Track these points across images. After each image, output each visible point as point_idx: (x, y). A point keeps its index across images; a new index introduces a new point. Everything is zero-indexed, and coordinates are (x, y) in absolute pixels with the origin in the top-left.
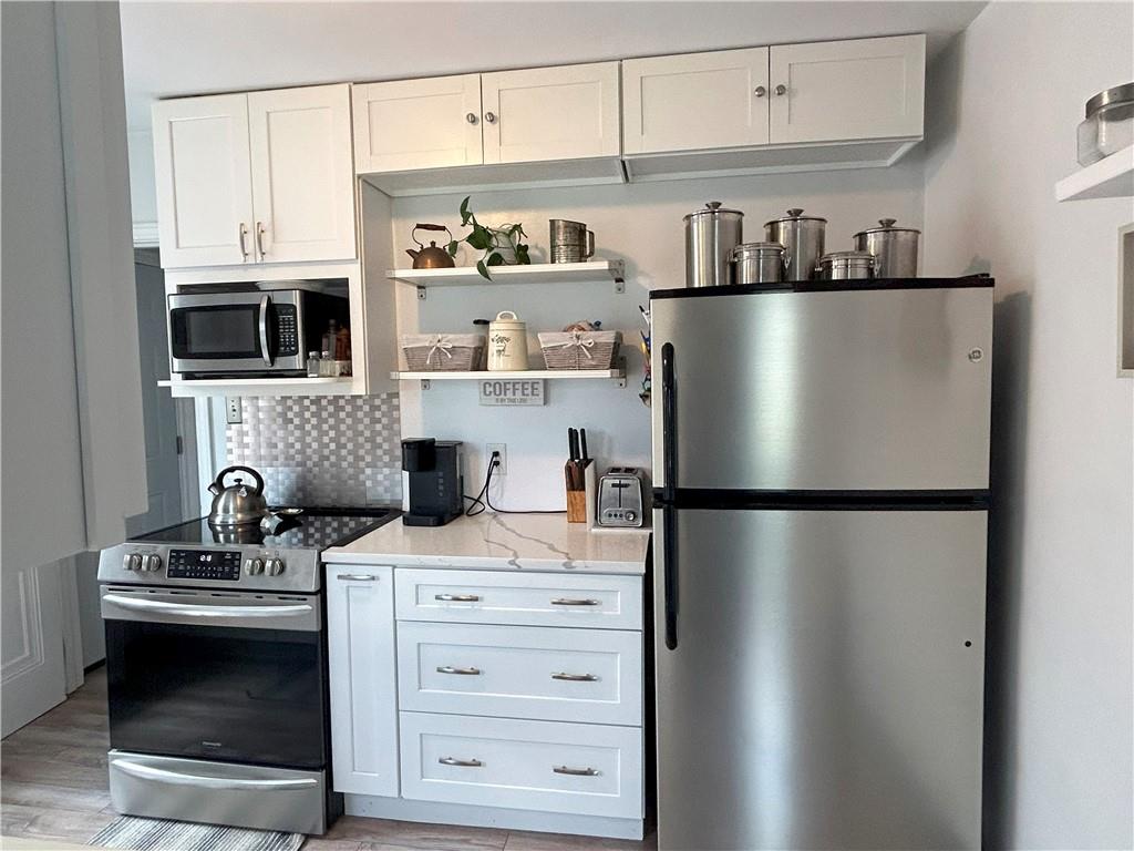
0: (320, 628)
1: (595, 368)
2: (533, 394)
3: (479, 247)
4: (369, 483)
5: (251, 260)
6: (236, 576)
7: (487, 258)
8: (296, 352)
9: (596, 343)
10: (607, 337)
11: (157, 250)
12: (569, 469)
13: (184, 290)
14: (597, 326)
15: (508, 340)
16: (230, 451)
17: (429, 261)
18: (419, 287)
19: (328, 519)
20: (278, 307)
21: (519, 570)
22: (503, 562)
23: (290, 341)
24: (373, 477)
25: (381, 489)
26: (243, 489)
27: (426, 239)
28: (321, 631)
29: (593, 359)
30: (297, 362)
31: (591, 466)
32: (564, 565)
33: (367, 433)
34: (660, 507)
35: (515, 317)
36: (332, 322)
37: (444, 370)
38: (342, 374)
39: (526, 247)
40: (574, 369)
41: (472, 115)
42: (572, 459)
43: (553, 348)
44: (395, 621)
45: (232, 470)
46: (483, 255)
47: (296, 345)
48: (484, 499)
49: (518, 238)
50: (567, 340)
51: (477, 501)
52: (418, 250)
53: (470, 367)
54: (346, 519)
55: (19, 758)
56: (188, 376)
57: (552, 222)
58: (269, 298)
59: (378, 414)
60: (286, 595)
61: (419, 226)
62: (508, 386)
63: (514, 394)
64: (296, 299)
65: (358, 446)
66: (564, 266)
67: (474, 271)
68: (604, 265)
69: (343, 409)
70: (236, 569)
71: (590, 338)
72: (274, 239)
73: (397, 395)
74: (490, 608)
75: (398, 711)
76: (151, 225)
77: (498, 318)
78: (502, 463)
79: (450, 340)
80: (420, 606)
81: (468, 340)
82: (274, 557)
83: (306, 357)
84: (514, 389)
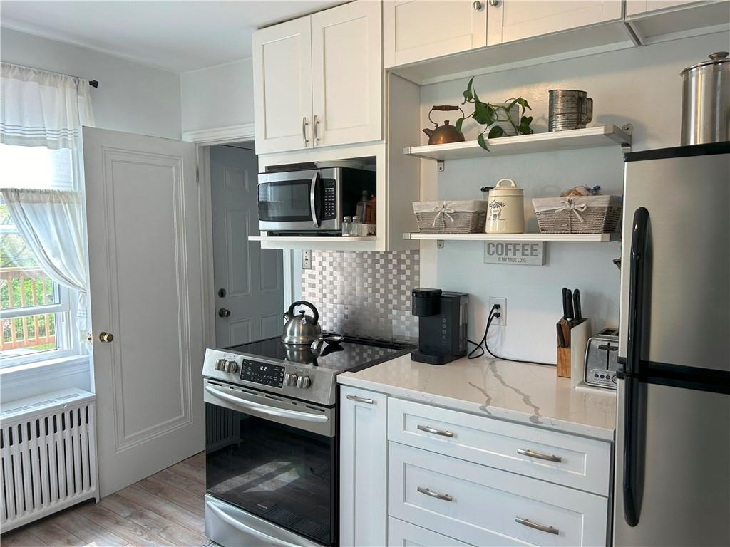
0: (334, 435)
1: (588, 231)
2: (532, 255)
3: (482, 122)
4: (394, 322)
5: (310, 146)
6: (280, 385)
7: (488, 132)
8: (335, 217)
9: (588, 208)
10: (601, 202)
11: (253, 143)
12: (559, 326)
13: (270, 170)
14: (596, 190)
15: (503, 205)
16: (303, 289)
17: (442, 138)
18: (439, 161)
19: (365, 347)
20: (325, 182)
21: (489, 416)
22: (475, 406)
23: (331, 208)
24: (397, 317)
25: (403, 327)
26: (304, 319)
27: (441, 118)
28: (335, 437)
29: (585, 222)
30: (336, 224)
31: (582, 326)
32: (531, 418)
33: (395, 282)
34: (623, 378)
35: (513, 184)
36: (365, 192)
37: (448, 232)
38: (370, 234)
39: (531, 118)
40: (566, 232)
41: (478, 2)
42: (565, 318)
43: (546, 213)
44: (388, 441)
45: (299, 303)
46: (485, 129)
47: (335, 211)
48: (484, 345)
49: (521, 110)
50: (559, 205)
51: (479, 346)
52: (433, 128)
53: (469, 229)
54: (377, 349)
55: (170, 483)
56: (271, 234)
57: (551, 92)
58: (318, 174)
59: (403, 267)
60: (313, 406)
61: (435, 108)
62: (509, 247)
63: (515, 255)
64: (336, 175)
65: (388, 292)
66: (560, 134)
67: (475, 144)
68: (600, 130)
69: (378, 261)
70: (281, 380)
71: (582, 203)
72: (326, 129)
73: (418, 252)
74: (460, 445)
75: (387, 516)
76: (250, 125)
77: (498, 185)
78: (503, 315)
79: (452, 206)
80: (405, 432)
81: (467, 206)
82: (305, 374)
83: (342, 221)
84: (515, 250)
